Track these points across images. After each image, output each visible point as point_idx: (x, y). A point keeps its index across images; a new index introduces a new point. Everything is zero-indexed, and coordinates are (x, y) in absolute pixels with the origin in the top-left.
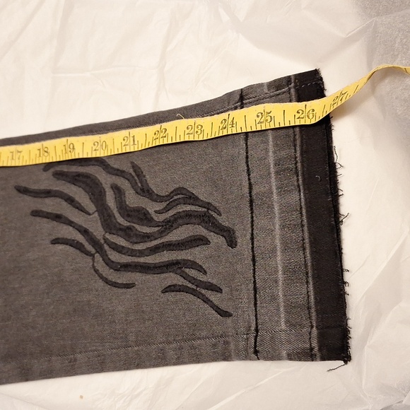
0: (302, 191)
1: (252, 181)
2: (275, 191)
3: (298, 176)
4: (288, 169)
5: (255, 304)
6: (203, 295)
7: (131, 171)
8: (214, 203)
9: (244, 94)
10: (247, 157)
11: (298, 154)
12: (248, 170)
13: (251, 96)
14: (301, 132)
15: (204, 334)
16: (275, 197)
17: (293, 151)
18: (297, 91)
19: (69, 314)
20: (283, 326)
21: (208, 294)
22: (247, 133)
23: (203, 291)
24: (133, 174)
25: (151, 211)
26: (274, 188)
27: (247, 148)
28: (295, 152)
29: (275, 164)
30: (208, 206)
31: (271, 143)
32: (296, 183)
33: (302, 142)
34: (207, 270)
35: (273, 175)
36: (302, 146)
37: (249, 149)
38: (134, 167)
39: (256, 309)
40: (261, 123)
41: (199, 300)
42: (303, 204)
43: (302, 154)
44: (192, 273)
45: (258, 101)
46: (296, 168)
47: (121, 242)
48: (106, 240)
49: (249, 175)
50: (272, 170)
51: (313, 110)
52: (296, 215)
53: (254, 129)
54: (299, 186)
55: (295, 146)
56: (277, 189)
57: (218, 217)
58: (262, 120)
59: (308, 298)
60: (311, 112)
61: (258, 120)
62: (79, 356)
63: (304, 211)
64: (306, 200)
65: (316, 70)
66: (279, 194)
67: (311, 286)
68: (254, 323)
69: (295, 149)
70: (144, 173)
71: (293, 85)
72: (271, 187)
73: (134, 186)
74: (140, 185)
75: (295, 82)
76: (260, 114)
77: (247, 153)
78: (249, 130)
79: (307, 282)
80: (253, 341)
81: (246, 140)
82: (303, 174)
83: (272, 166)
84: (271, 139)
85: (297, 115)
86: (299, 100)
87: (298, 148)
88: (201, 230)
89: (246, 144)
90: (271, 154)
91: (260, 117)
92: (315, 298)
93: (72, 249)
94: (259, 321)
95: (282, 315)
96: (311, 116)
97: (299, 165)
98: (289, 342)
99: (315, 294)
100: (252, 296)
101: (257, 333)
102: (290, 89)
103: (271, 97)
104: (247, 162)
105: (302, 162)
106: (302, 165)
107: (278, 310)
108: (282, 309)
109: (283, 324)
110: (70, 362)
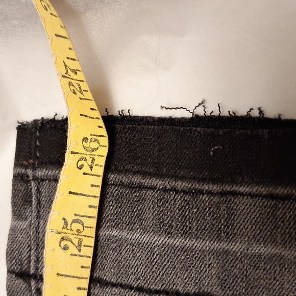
0: (235, 188)
2: (224, 245)
3: (201, 192)
4: (182, 209)
9: (17, 269)
10: (140, 289)
11: (158, 183)
13: (25, 255)
14: (118, 171)
16: (236, 247)
17: (150, 192)
18: (42, 164)
22: (93, 280)
26: (217, 246)
27: (122, 286)
28: (153, 188)
29: (169, 234)
31: (124, 234)
32: (216, 199)
33: (137, 173)
36: (145, 174)
37: (124, 281)
40: (80, 244)
42: (264, 190)
43: (161, 177)
45: (39, 244)
46: (184, 192)
50: (178, 242)
51: (85, 140)
53: (88, 262)
54: (223, 194)
55: (141, 187)
56: (220, 241)
58: (76, 242)
60: (86, 145)
61: (73, 249)
63: (281, 191)
64: (257, 184)
65: (19, 128)
69: (148, 188)
71: (30, 172)
72: (213, 252)
75: (26, 167)
76: (64, 243)
77: (131, 288)
78: (87, 273)
81: (105, 284)
82: (199, 180)
83: (170, 241)
84: (116, 233)
85: (86, 169)
86: (59, 163)
87: (148, 182)
89: (114, 285)
90: (145, 238)
91: (69, 244)
96: (94, 145)
97: (180, 185)
102: (35, 178)
103: (38, 216)
104: (150, 292)
105: (176, 178)
106: (183, 178)
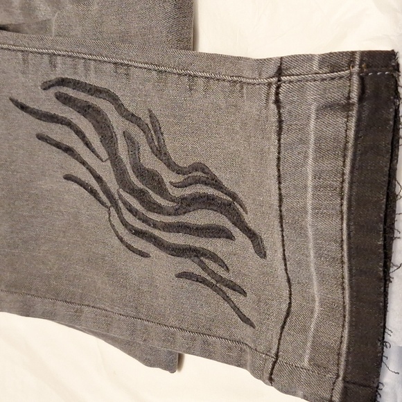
1: (283, 192)
2: (310, 211)
3: (342, 199)
4: (331, 186)
5: (283, 328)
6: (224, 293)
7: (148, 121)
8: (240, 195)
9: (284, 66)
10: (279, 159)
11: (347, 170)
12: (279, 176)
13: (294, 71)
15: (221, 332)
16: (309, 218)
17: (342, 163)
19: (83, 262)
20: (306, 363)
21: (230, 292)
23: (224, 289)
24: (150, 126)
25: (167, 181)
26: (309, 207)
27: (280, 146)
28: (344, 166)
29: (315, 177)
30: (234, 196)
31: (312, 145)
32: (338, 208)
34: (230, 268)
35: (310, 190)
37: (282, 148)
38: (151, 116)
39: (281, 333)
41: (218, 296)
43: (352, 172)
44: (213, 266)
46: (342, 187)
47: (136, 204)
48: (120, 196)
49: (280, 183)
50: (310, 183)
52: (334, 247)
54: (342, 212)
55: (345, 156)
56: (313, 209)
57: (244, 214)
59: (341, 343)
62: (86, 309)
65: (393, 52)
66: (315, 215)
67: (346, 331)
68: (276, 346)
69: (344, 162)
70: (162, 130)
71: (356, 69)
72: (306, 204)
73: (150, 142)
74: (156, 143)
75: (360, 65)
77: (279, 153)
79: (343, 326)
80: (270, 366)
81: (279, 134)
83: (310, 178)
84: (312, 140)
88: (224, 222)
89: (279, 140)
90: (310, 161)
92: (348, 348)
93: (86, 194)
94: (281, 347)
95: (308, 351)
97: (346, 185)
98: (309, 384)
99: (349, 343)
100: (283, 317)
101: (277, 359)
102: (351, 74)
103: (322, 80)
104: (278, 166)
106: (351, 188)
107: (305, 344)
108: (309, 344)
109: (306, 360)
110: (76, 312)
